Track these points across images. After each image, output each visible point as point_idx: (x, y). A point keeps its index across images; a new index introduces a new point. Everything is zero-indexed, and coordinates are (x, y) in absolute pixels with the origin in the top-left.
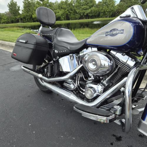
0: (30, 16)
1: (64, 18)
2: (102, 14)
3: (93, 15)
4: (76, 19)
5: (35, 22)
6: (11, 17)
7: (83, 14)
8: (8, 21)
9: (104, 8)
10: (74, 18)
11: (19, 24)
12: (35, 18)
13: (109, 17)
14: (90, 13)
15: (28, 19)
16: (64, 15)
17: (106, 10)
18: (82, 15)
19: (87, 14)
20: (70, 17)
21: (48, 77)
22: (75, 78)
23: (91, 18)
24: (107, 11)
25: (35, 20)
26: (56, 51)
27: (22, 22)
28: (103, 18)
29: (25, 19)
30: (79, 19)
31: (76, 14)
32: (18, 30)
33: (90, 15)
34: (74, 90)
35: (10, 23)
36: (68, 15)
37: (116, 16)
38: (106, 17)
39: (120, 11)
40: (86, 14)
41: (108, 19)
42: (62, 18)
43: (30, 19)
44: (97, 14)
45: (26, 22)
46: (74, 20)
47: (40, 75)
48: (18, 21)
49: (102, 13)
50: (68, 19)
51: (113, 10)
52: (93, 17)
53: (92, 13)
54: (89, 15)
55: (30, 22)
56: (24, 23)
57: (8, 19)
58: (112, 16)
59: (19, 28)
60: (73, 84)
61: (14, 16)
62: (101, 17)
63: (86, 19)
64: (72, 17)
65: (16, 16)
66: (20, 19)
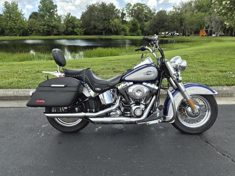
2: (8, 31)
9: (9, 24)
17: (13, 27)
24: (15, 28)
26: (98, 89)
37: (28, 35)
39: (33, 29)
41: (19, 37)
47: (83, 114)
49: (7, 29)
51: (23, 28)
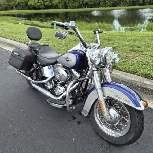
0: (26, 3)
1: (62, 6)
3: (92, 4)
4: (75, 8)
5: (31, 10)
6: (5, 3)
7: (83, 3)
8: (2, 8)
10: (72, 6)
11: (14, 11)
12: (31, 5)
13: (110, 7)
14: (89, 2)
15: (23, 6)
16: (61, 3)
18: (81, 3)
19: (87, 3)
20: (68, 5)
21: (34, 80)
22: (51, 81)
23: (90, 8)
25: (31, 7)
26: (39, 63)
27: (17, 9)
28: (103, 7)
29: (20, 6)
30: (77, 8)
31: (75, 2)
32: (12, 20)
33: (90, 3)
34: (51, 89)
35: (4, 10)
36: (67, 3)
37: (116, 5)
38: (107, 6)
40: (85, 3)
41: (109, 8)
42: (60, 6)
43: (25, 6)
44: (97, 3)
45: (21, 10)
46: (72, 8)
47: (29, 78)
48: (12, 8)
49: (102, 2)
50: (66, 7)
52: (93, 6)
53: (91, 2)
54: (88, 3)
55: (25, 10)
56: (19, 10)
57: (2, 6)
58: (112, 5)
59: (13, 17)
60: (50, 85)
61: (8, 2)
62: (102, 7)
63: (86, 8)
64: (70, 5)
65: (10, 2)
66: (14, 5)
